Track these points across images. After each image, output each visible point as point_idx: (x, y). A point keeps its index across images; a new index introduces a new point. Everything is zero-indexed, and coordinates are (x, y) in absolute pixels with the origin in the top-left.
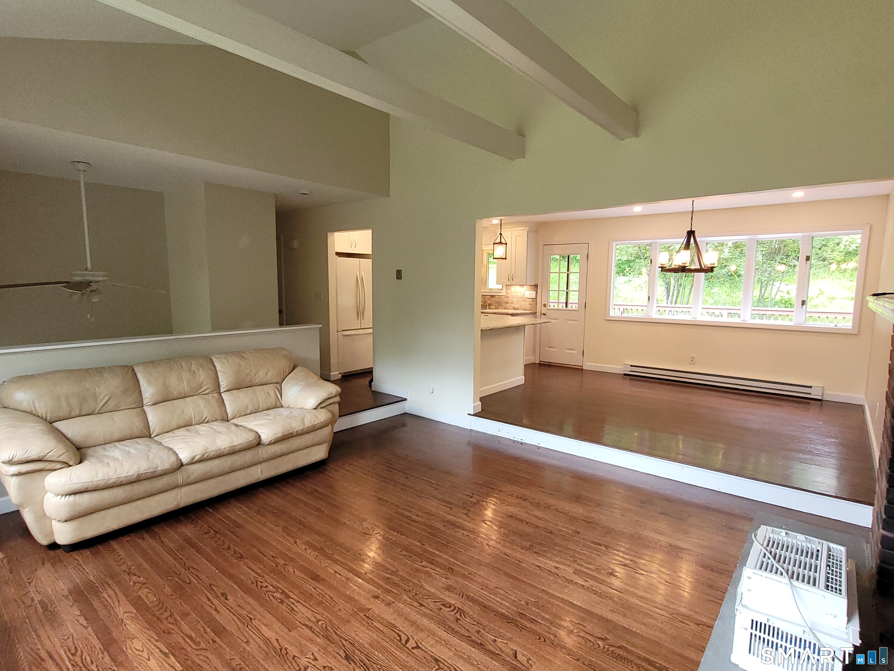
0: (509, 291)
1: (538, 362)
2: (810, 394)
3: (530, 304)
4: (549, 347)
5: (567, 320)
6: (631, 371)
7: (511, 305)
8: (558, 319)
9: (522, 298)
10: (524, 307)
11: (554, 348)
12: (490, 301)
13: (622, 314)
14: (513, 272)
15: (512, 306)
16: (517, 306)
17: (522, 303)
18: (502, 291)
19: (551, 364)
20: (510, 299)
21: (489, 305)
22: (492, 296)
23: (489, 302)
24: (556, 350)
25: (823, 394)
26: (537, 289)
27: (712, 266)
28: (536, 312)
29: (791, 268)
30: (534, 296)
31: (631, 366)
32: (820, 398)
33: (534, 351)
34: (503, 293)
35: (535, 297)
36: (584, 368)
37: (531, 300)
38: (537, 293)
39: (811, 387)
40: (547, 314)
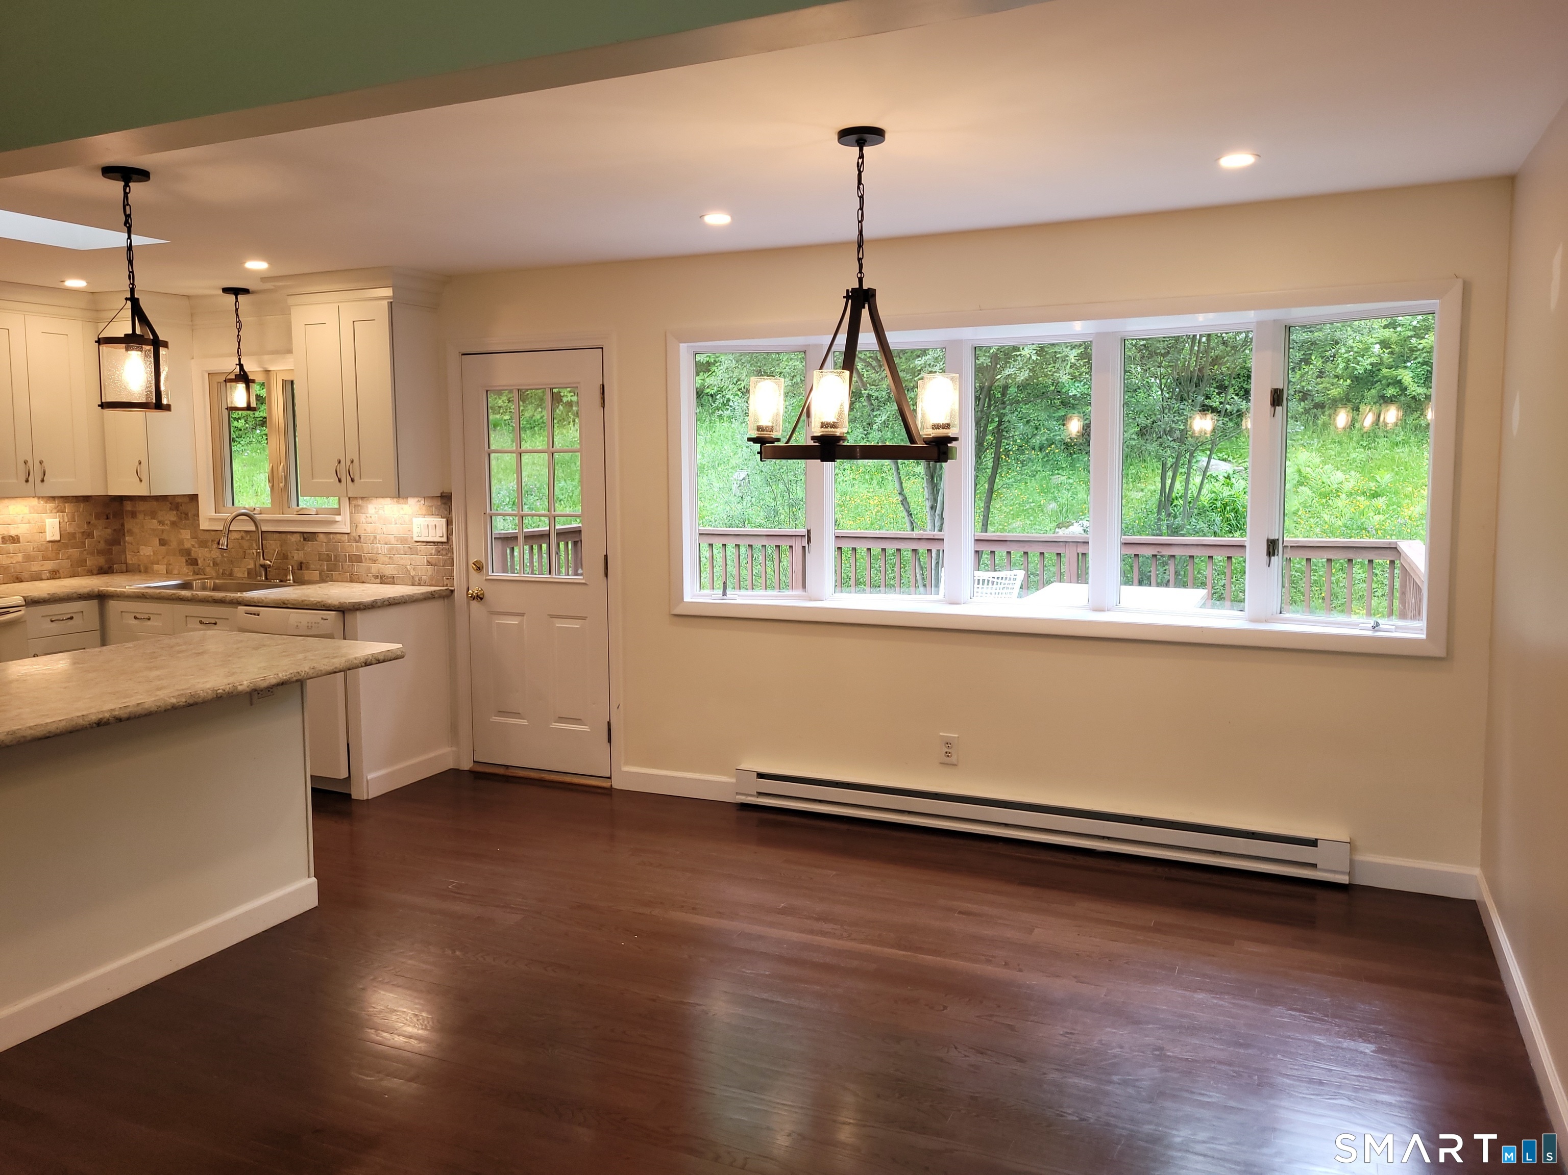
0: (362, 518)
1: (466, 765)
2: (1314, 866)
3: (429, 563)
4: (502, 713)
5: (552, 616)
6: (760, 794)
7: (369, 569)
8: (522, 615)
9: (403, 540)
10: (412, 573)
11: (517, 715)
12: (301, 554)
13: (724, 594)
14: (352, 454)
15: (375, 568)
16: (389, 570)
17: (405, 560)
18: (338, 518)
19: (510, 772)
20: (367, 547)
21: (301, 566)
22: (308, 537)
23: (298, 556)
24: (524, 722)
25: (1352, 862)
26: (450, 511)
27: (941, 432)
28: (452, 591)
29: (1231, 420)
30: (439, 534)
31: (761, 776)
32: (1344, 879)
33: (454, 729)
34: (343, 524)
35: (444, 539)
36: (615, 786)
37: (431, 549)
38: (449, 523)
39: (1313, 843)
40: (487, 595)
